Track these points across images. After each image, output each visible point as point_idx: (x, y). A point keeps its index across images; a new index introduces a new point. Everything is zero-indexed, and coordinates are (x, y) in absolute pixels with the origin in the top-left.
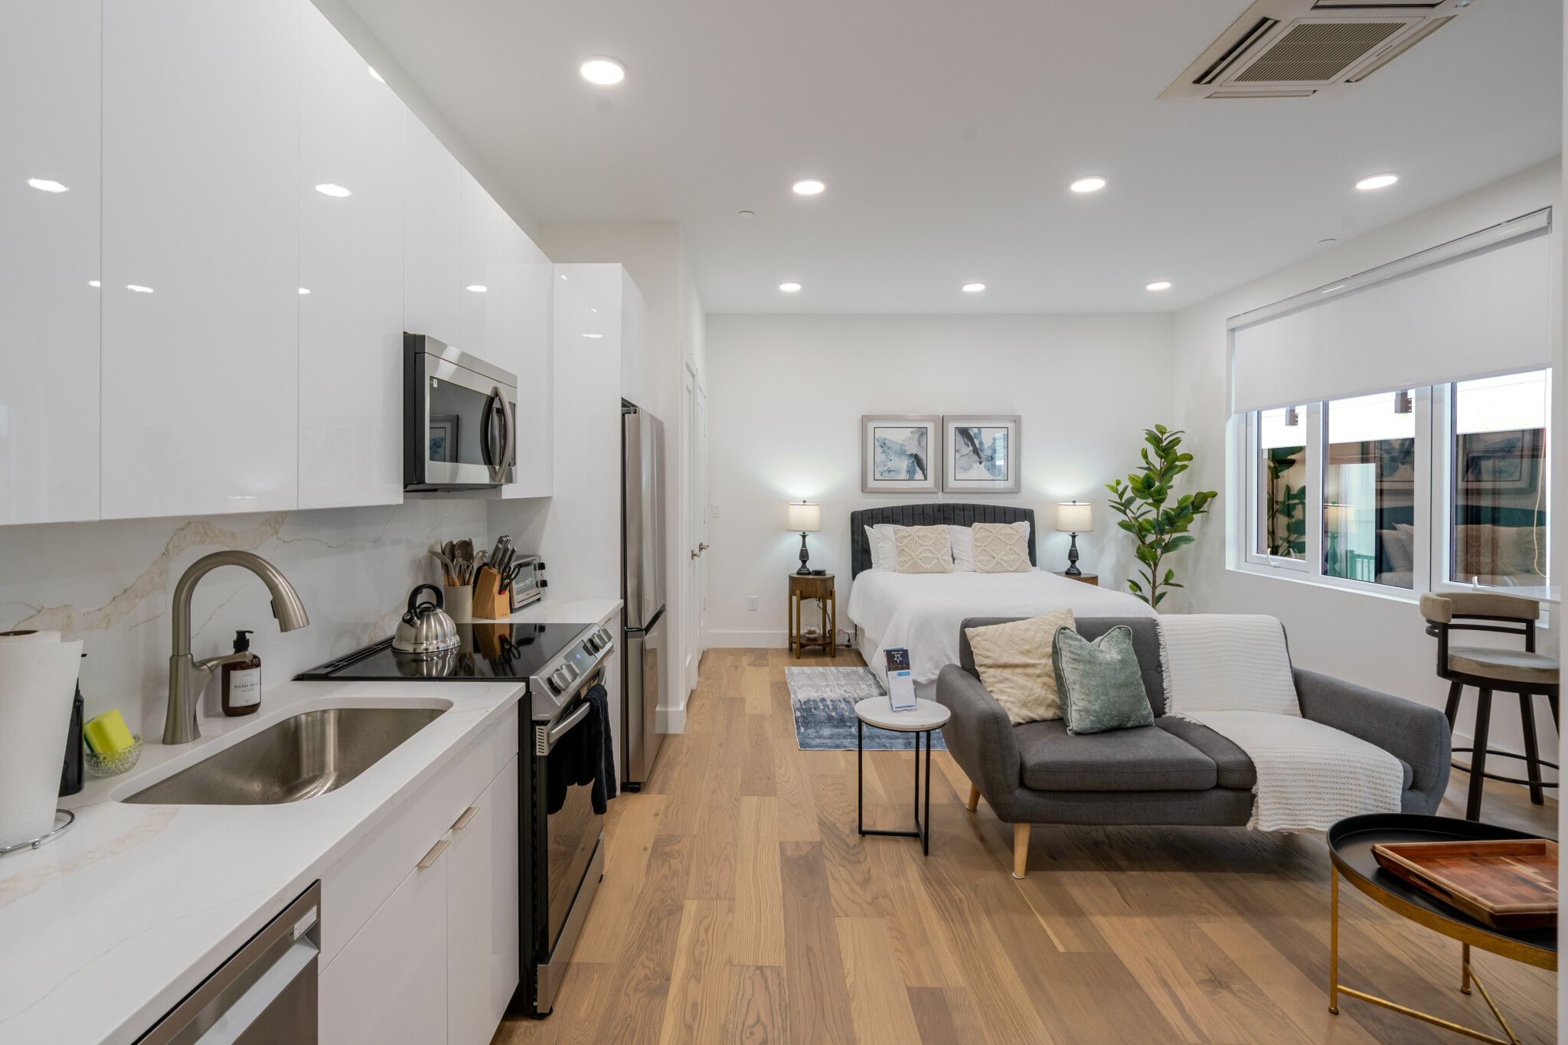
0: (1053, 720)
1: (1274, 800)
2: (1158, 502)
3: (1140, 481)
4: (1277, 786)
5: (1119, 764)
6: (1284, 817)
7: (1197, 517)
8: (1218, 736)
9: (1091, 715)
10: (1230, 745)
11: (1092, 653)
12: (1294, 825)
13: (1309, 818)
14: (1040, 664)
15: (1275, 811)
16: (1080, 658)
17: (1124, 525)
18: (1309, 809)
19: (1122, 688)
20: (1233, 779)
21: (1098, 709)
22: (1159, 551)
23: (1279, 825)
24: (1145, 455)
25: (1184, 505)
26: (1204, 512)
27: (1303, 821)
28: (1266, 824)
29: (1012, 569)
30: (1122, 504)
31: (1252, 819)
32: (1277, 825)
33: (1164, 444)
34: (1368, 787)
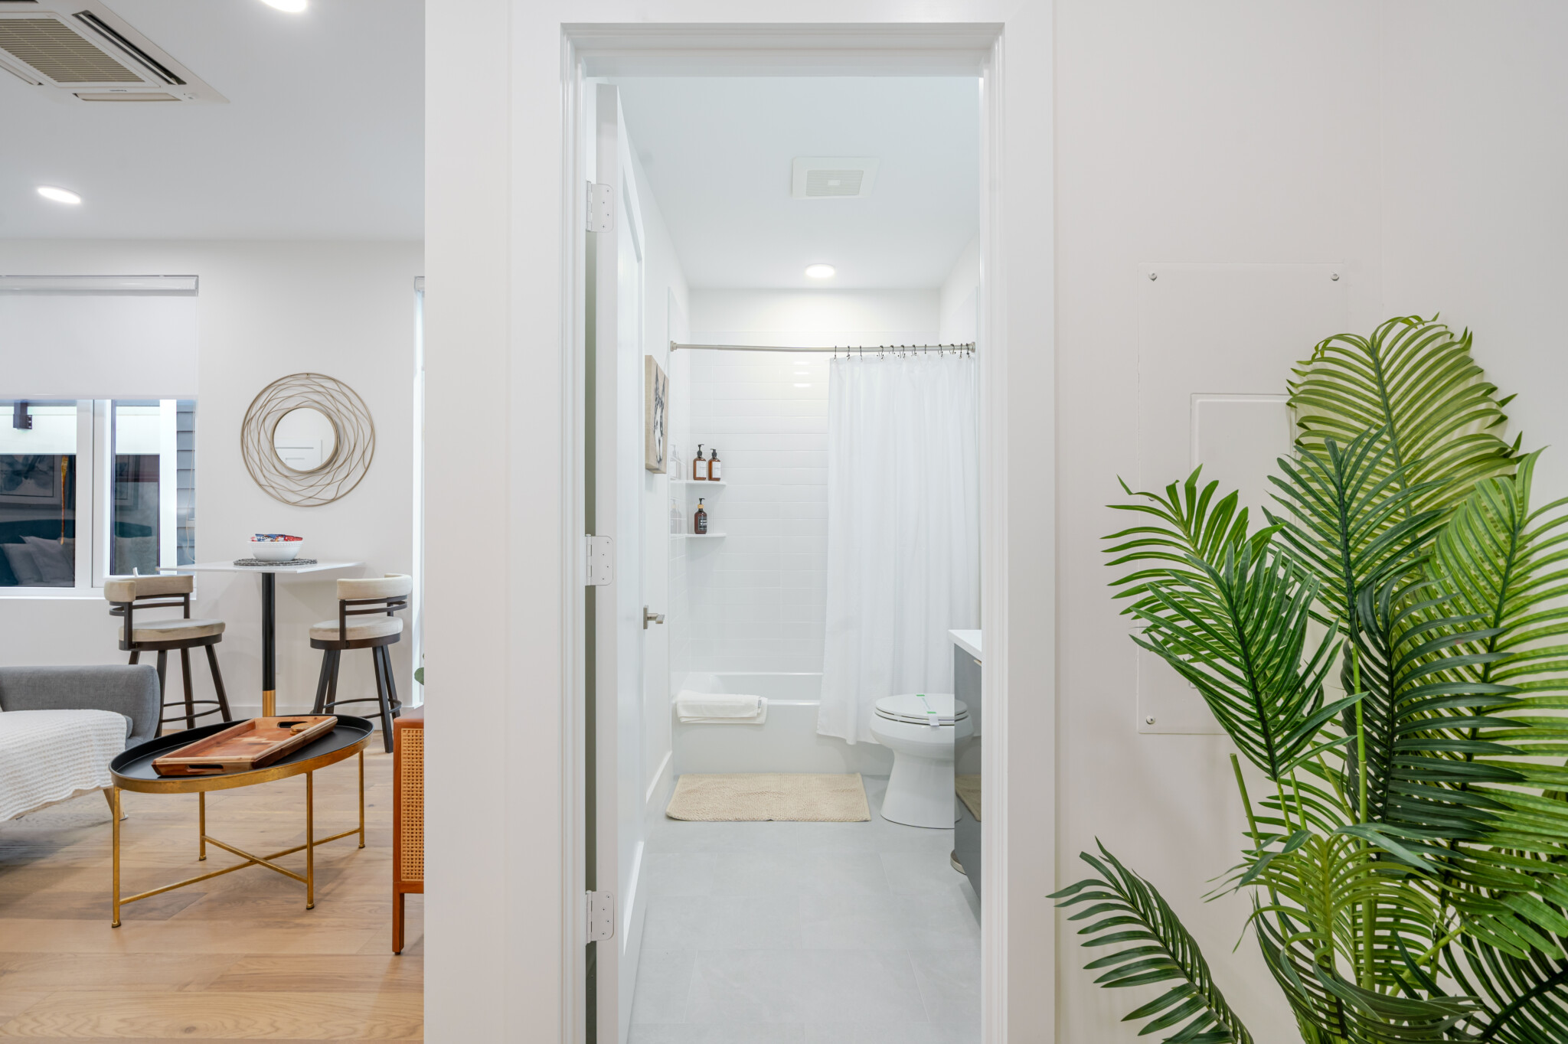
1: (9, 788)
6: (20, 801)
12: (30, 806)
13: (45, 793)
15: (10, 799)
18: (46, 784)
23: (15, 811)
27: (39, 798)
34: (99, 745)
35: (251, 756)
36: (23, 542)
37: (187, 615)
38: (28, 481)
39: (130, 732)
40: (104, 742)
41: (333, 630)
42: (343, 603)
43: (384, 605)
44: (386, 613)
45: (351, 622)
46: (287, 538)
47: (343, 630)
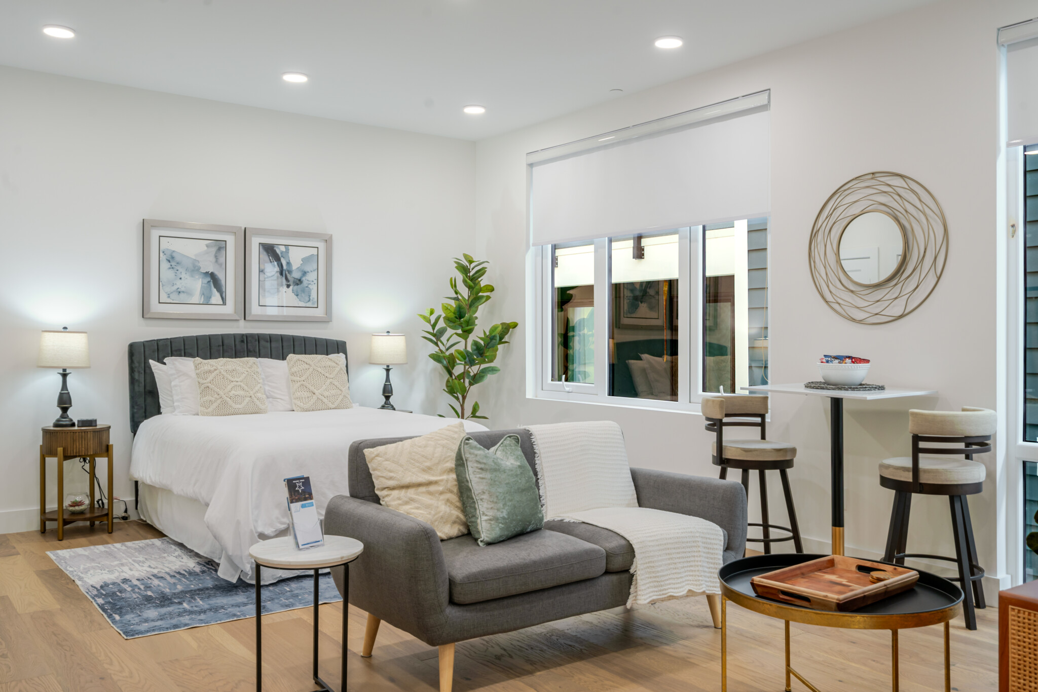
0: (457, 537)
1: (647, 576)
2: (467, 332)
3: (453, 310)
4: (649, 562)
5: (535, 562)
6: (655, 589)
7: (500, 347)
8: (598, 528)
9: (500, 523)
10: (611, 533)
11: (496, 461)
12: (660, 595)
13: (669, 586)
14: (442, 480)
15: (648, 585)
16: (487, 467)
17: (436, 358)
18: (670, 579)
19: (524, 492)
20: (617, 564)
21: (506, 516)
24: (454, 286)
25: (493, 335)
26: (506, 342)
27: (665, 590)
28: (643, 597)
29: (333, 406)
30: (434, 335)
31: (631, 596)
33: (471, 274)
34: (704, 553)
35: (836, 596)
36: (640, 359)
37: (763, 437)
38: (643, 304)
39: (726, 546)
40: (707, 551)
41: (905, 469)
42: (916, 439)
43: (961, 446)
44: (963, 456)
45: (927, 462)
46: (855, 360)
47: (916, 469)
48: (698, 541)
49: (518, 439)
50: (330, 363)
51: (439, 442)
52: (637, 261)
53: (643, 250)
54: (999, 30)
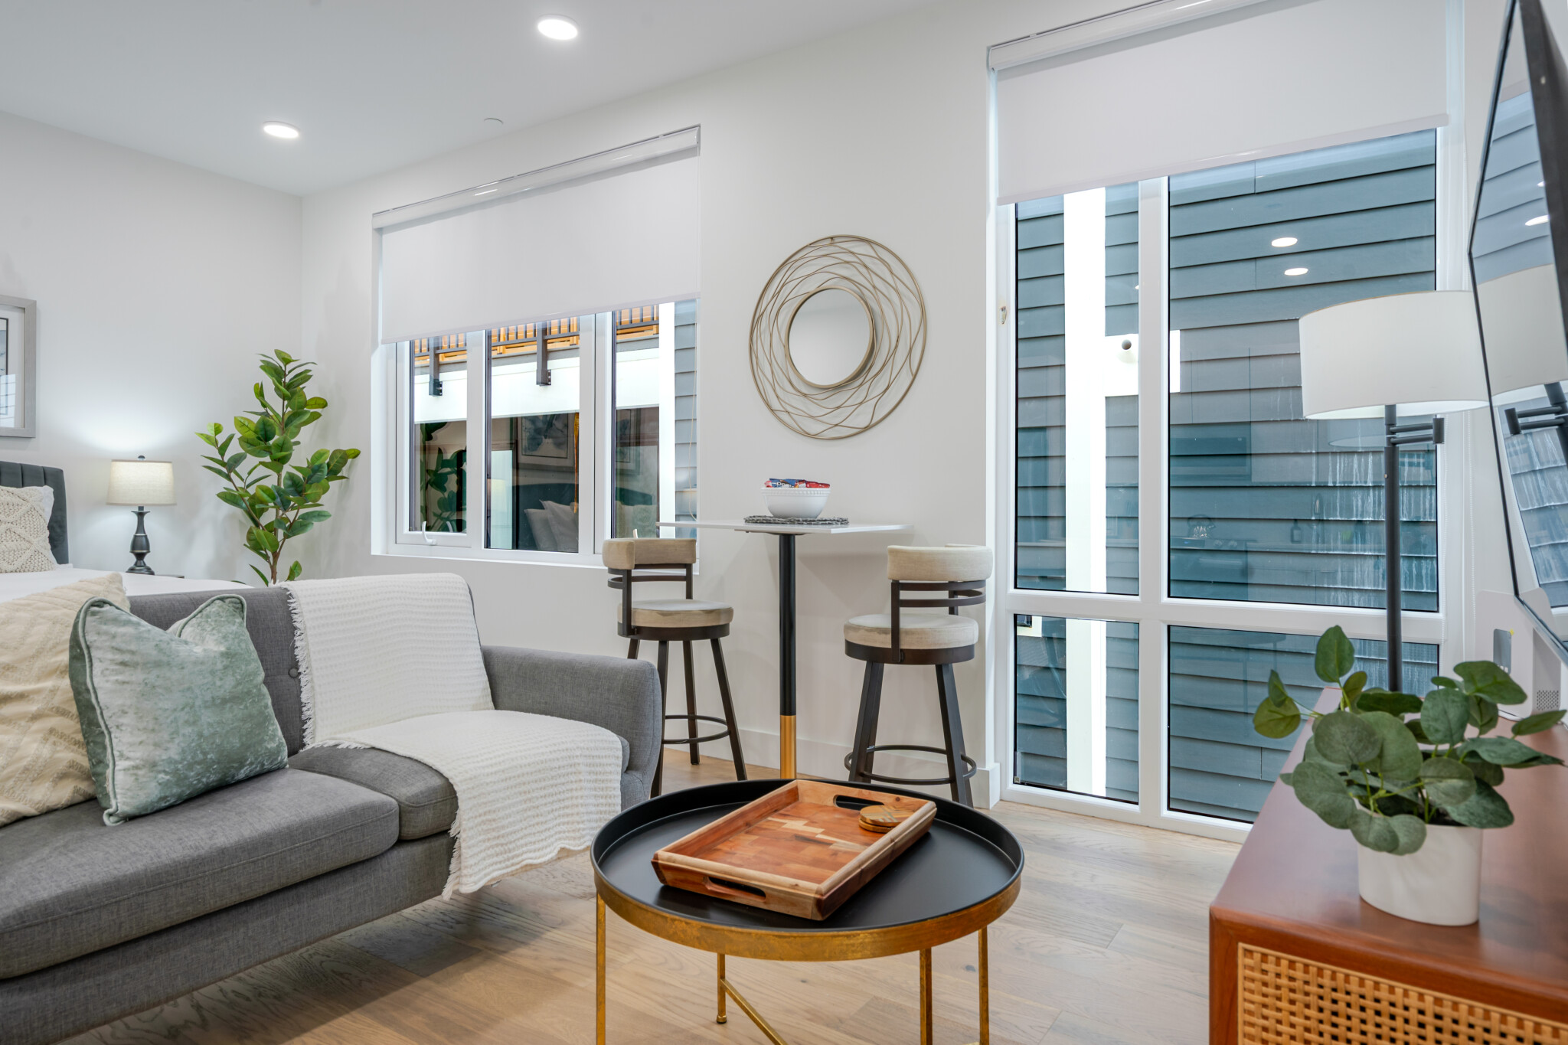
0: (70, 806)
1: (482, 837)
2: (279, 462)
3: (253, 427)
4: (485, 814)
5: (223, 852)
6: (496, 859)
7: (334, 485)
8: (396, 758)
9: (160, 772)
10: (416, 767)
11: (163, 646)
12: (507, 867)
13: (525, 849)
14: (38, 692)
15: (483, 855)
16: (137, 658)
17: (229, 498)
18: (526, 836)
19: (228, 705)
20: (422, 823)
21: (177, 757)
22: (281, 533)
23: (488, 874)
24: (260, 393)
25: (317, 463)
26: (343, 477)
27: (517, 856)
28: (473, 879)
30: (223, 464)
31: (450, 878)
32: (486, 875)
33: (287, 379)
34: (589, 781)
35: (814, 886)
36: (542, 507)
37: (689, 596)
39: (627, 764)
40: (595, 777)
41: (881, 631)
42: (897, 587)
43: (943, 595)
44: (947, 609)
45: (910, 619)
46: (811, 484)
47: (895, 631)
48: (579, 764)
49: (241, 603)
50: (17, 500)
51: (45, 613)
52: (543, 388)
53: (550, 374)
54: (988, 50)
